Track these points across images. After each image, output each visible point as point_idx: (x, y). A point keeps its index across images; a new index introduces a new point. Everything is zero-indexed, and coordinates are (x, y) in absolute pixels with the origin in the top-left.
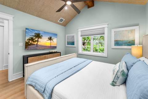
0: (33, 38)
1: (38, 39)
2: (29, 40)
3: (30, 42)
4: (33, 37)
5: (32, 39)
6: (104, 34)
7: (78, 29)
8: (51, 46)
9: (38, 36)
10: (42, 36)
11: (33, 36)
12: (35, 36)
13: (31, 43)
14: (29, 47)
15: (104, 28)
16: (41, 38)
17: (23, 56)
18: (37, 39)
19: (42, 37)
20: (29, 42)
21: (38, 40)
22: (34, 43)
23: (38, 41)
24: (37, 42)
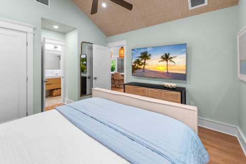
1: (145, 60)
2: (135, 62)
3: (137, 65)
4: (139, 59)
5: (138, 62)
8: (169, 72)
9: (145, 56)
10: (150, 55)
11: (139, 57)
12: (141, 57)
13: (137, 67)
14: (135, 71)
16: (149, 59)
19: (151, 57)
20: (135, 65)
21: (145, 62)
23: (144, 64)
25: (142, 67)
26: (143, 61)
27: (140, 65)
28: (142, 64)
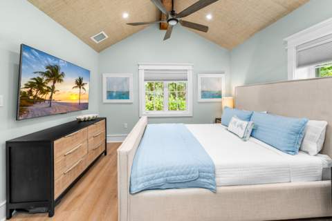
0: (41, 80)
1: (54, 82)
2: (31, 85)
3: (34, 93)
4: (41, 77)
5: (38, 84)
6: (187, 80)
7: (139, 65)
8: (82, 102)
9: (54, 74)
10: (63, 74)
11: (42, 73)
12: (46, 74)
13: (36, 96)
14: (30, 108)
15: (186, 70)
16: (61, 81)
17: (7, 143)
18: (52, 84)
19: (64, 79)
20: (30, 92)
21: (53, 87)
22: (44, 97)
23: (52, 90)
24: (50, 93)
25: (47, 97)
26: (50, 84)
27: (43, 92)
28: (48, 91)
